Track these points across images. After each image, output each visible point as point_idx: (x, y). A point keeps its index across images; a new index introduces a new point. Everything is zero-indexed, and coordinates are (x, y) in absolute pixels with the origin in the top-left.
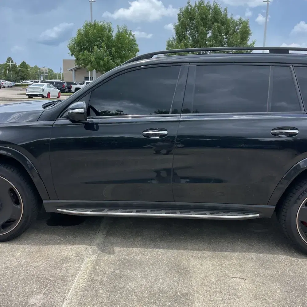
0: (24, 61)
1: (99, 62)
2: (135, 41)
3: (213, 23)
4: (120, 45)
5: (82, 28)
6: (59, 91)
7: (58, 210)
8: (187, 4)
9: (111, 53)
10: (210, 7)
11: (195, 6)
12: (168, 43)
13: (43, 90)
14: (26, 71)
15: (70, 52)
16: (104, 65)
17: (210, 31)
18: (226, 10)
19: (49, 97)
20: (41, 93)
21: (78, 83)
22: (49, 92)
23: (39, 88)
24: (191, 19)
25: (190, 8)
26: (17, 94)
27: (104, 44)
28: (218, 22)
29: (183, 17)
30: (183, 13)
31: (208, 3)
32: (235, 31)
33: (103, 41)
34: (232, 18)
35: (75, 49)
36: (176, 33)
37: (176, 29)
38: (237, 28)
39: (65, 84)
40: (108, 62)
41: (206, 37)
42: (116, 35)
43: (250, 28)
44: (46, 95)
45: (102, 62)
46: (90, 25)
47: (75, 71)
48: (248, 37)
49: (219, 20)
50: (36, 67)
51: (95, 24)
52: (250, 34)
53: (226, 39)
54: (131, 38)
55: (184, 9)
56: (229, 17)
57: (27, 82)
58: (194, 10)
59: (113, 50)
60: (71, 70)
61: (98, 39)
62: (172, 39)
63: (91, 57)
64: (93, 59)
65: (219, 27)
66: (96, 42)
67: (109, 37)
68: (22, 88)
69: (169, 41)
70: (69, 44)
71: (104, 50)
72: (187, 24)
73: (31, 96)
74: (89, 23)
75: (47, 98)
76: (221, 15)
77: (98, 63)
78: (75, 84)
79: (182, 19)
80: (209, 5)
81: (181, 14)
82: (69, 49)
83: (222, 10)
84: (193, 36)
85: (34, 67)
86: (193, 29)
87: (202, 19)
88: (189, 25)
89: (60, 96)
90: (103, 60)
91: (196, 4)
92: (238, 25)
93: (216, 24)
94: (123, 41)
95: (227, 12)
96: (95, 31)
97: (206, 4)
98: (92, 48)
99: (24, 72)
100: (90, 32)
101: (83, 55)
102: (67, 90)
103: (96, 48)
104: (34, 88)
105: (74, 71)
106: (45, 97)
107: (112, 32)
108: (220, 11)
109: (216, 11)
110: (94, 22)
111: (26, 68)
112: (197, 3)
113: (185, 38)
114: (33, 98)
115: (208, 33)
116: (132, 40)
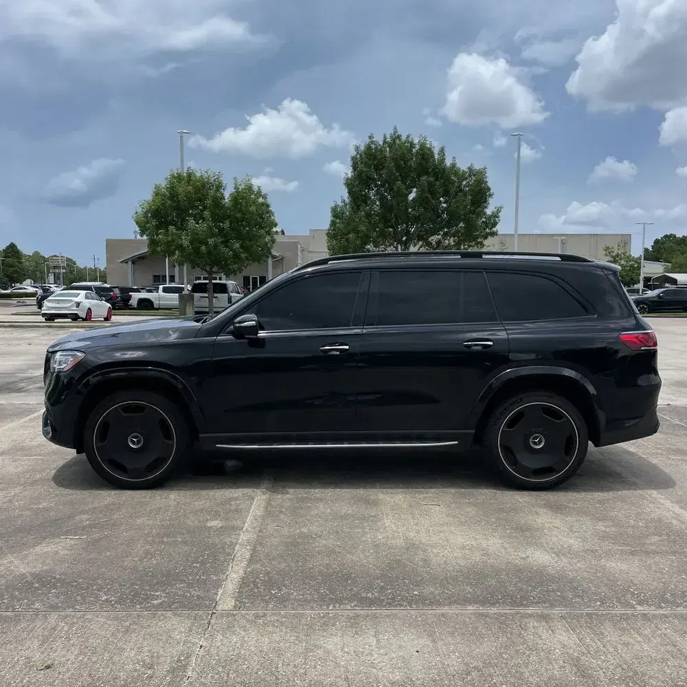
0: (12, 243)
1: (199, 247)
2: (268, 206)
3: (419, 176)
4: (239, 215)
5: (164, 184)
6: (109, 305)
7: (217, 445)
8: (368, 140)
9: (221, 230)
10: (412, 145)
11: (385, 142)
12: (334, 210)
13: (78, 304)
14: (17, 264)
15: (137, 229)
16: (209, 253)
17: (415, 190)
18: (442, 151)
19: (90, 318)
20: (74, 311)
21: (142, 289)
22: (89, 309)
23: (71, 301)
24: (377, 169)
25: (373, 146)
26: (12, 314)
27: (206, 213)
28: (427, 174)
29: (362, 163)
30: (361, 155)
31: (408, 136)
32: (461, 190)
33: (205, 208)
34: (453, 165)
35: (148, 223)
36: (349, 193)
37: (349, 184)
38: (464, 183)
39: (117, 291)
40: (216, 246)
41: (407, 199)
42: (231, 195)
43: (489, 184)
44: (83, 315)
45: (203, 248)
46: (179, 178)
47: (133, 263)
48: (485, 202)
49: (430, 170)
50: (36, 253)
51: (189, 175)
52: (490, 195)
53: (445, 203)
54: (261, 200)
55: (362, 148)
56: (448, 162)
57: (25, 289)
58: (381, 150)
59: (227, 225)
60: (126, 262)
61: (197, 204)
62: (341, 204)
63: (182, 239)
64: (186, 243)
65: (430, 184)
66: (192, 208)
67: (217, 201)
68: (14, 301)
69: (336, 206)
70: (137, 213)
71: (208, 225)
72: (370, 178)
73: (51, 318)
74: (177, 174)
75: (84, 320)
76: (434, 161)
77: (197, 251)
78: (137, 291)
79: (360, 166)
80: (410, 140)
81: (358, 156)
82: (137, 223)
83: (436, 151)
84: (382, 199)
85: (31, 255)
86: (382, 186)
87: (398, 167)
88: (374, 180)
89: (111, 316)
90: (207, 244)
91: (385, 137)
92: (466, 179)
93: (424, 178)
94: (246, 206)
95: (444, 155)
96: (190, 188)
97: (404, 138)
98: (184, 220)
99: (12, 267)
100: (180, 190)
101: (166, 234)
102: (121, 304)
103: (192, 221)
104: (58, 300)
105: (130, 262)
106: (82, 318)
107: (224, 189)
108: (432, 152)
109: (425, 153)
110: (188, 170)
111: (17, 257)
112: (388, 136)
113: (366, 203)
114: (56, 321)
115: (411, 192)
116: (263, 204)
